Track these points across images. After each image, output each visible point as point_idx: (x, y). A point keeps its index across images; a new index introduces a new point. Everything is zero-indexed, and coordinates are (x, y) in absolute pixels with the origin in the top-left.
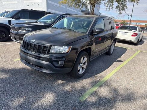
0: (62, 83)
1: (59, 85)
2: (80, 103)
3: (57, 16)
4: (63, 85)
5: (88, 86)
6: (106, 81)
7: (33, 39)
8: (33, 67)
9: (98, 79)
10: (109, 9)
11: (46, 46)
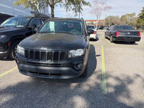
0: (77, 85)
1: (76, 87)
2: (105, 95)
3: (29, 19)
4: (79, 86)
5: (99, 81)
6: (106, 74)
7: (44, 47)
8: (48, 76)
9: (99, 73)
10: (66, 10)
11: (64, 52)
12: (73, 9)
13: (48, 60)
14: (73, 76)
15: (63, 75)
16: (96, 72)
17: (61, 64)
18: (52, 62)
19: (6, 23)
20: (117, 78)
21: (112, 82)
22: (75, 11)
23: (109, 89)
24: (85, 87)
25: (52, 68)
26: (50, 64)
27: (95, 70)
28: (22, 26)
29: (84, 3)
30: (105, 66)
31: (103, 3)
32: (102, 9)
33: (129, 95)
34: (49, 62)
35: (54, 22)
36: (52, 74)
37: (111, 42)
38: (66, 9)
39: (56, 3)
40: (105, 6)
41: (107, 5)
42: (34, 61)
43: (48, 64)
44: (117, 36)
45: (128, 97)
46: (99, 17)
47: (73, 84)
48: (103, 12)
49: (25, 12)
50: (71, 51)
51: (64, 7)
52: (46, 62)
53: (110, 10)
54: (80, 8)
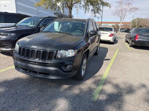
0: (68, 87)
1: (66, 89)
2: (94, 102)
3: (41, 19)
4: (69, 89)
5: (93, 86)
6: (106, 79)
9: (98, 78)
10: (85, 12)
12: (92, 10)
13: (36, 58)
14: (60, 76)
15: (51, 75)
16: (96, 76)
17: (48, 64)
18: (40, 61)
19: (21, 23)
20: (117, 86)
21: (109, 89)
22: (93, 13)
23: (101, 96)
24: (76, 91)
25: (39, 66)
26: (39, 63)
27: (96, 75)
28: (33, 26)
29: (104, 4)
30: (109, 71)
31: (129, 4)
32: (127, 10)
34: (37, 60)
35: (58, 23)
36: (40, 73)
37: (130, 46)
38: (85, 10)
39: (74, 4)
40: (130, 7)
41: (134, 6)
42: (25, 59)
44: (137, 40)
45: (119, 108)
46: (123, 19)
47: (65, 85)
48: (128, 13)
50: (62, 52)
51: (83, 8)
52: (35, 60)
54: (98, 9)
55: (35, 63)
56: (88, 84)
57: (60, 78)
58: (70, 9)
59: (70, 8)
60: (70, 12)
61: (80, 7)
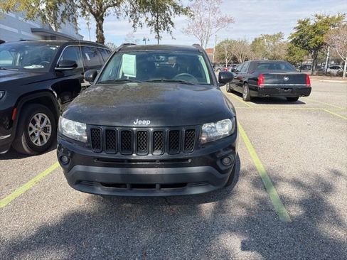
5: (260, 193)
7: (141, 118)
8: (153, 192)
9: (253, 175)
10: (134, 26)
11: (192, 128)
12: (150, 24)
13: (153, 150)
15: (191, 186)
16: (245, 172)
18: (166, 156)
20: (297, 183)
22: (154, 29)
23: (291, 210)
24: (237, 211)
25: (164, 169)
26: (161, 161)
28: (39, 66)
31: (215, 10)
32: (211, 24)
33: (338, 218)
34: (157, 154)
35: (135, 56)
36: (163, 186)
37: (247, 100)
38: (132, 23)
39: (108, 7)
40: (218, 16)
41: (223, 15)
42: (119, 156)
43: (154, 161)
44: (262, 85)
45: (340, 224)
46: (205, 42)
47: (205, 204)
48: (214, 30)
49: (16, 31)
51: (128, 17)
52: (150, 155)
53: (231, 25)
54: (167, 21)
55: (153, 163)
56: (244, 190)
57: (211, 188)
58: (97, 21)
59: (99, 17)
60: (100, 27)
61: (118, 14)
